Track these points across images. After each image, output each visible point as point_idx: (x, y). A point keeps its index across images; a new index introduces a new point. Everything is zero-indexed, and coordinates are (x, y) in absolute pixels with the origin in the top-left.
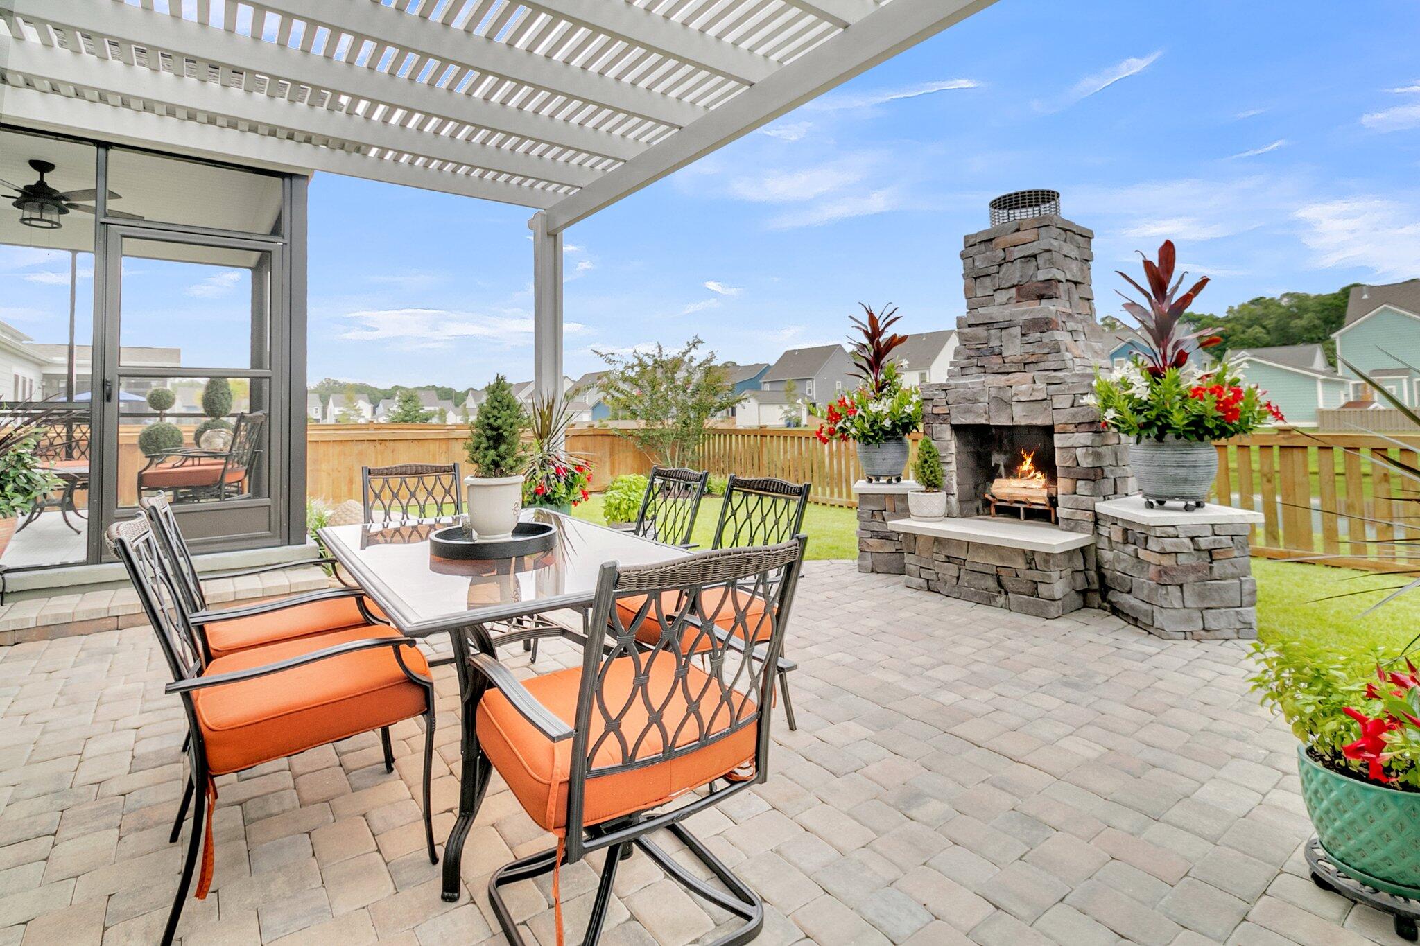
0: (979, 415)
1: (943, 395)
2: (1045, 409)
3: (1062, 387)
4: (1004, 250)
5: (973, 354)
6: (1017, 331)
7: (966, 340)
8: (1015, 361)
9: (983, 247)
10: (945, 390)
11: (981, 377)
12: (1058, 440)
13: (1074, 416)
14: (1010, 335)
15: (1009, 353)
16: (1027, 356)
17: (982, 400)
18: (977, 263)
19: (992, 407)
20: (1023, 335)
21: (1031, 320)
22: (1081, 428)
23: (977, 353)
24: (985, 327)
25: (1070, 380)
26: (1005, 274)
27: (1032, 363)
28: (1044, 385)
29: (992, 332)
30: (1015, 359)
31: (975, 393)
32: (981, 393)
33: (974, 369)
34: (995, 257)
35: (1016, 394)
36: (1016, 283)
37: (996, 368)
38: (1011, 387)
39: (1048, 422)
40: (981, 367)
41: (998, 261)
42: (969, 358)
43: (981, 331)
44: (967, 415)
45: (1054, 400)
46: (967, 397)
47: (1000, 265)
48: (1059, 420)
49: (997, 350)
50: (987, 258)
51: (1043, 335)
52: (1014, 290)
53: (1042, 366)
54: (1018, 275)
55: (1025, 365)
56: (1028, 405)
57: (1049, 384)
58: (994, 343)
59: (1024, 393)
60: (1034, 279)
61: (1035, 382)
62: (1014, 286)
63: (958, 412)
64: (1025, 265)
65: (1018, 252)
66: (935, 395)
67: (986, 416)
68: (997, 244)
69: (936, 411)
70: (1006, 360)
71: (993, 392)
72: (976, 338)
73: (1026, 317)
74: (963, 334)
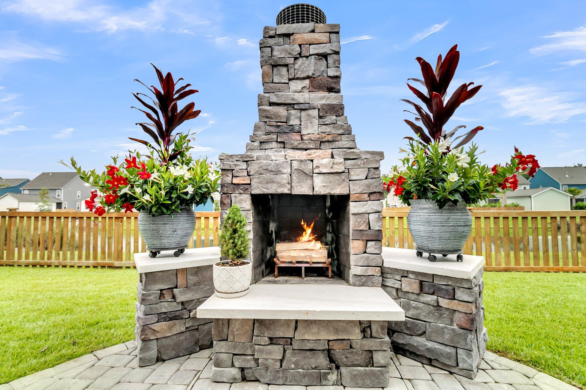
0: (282, 185)
1: (244, 166)
2: (344, 180)
3: (359, 162)
4: (300, 45)
5: (274, 131)
6: (315, 113)
7: (267, 117)
8: (313, 138)
9: (281, 40)
10: (247, 162)
11: (281, 151)
12: (353, 207)
13: (368, 186)
14: (309, 116)
15: (309, 131)
16: (324, 135)
17: (285, 171)
18: (275, 53)
19: (294, 178)
20: (320, 117)
21: (329, 105)
22: (373, 197)
23: (277, 130)
24: (286, 107)
25: (364, 157)
26: (300, 66)
27: (328, 141)
28: (343, 160)
29: (293, 112)
30: (313, 137)
31: (278, 164)
32: (285, 165)
33: (274, 144)
34: (292, 50)
35: (318, 167)
36: (310, 74)
37: (296, 143)
38: (312, 161)
39: (345, 192)
40: (280, 142)
41: (295, 53)
42: (268, 133)
43: (282, 111)
44: (269, 185)
45: (352, 173)
46: (270, 168)
47: (296, 59)
48: (355, 189)
49: (297, 128)
50: (286, 50)
51: (338, 118)
52: (307, 82)
53: (337, 144)
54: (313, 68)
55: (321, 143)
56: (327, 176)
57: (345, 159)
58: (294, 122)
59: (325, 166)
60: (325, 75)
61: (332, 157)
62: (308, 77)
63: (260, 183)
64: (317, 62)
65: (313, 50)
66: (236, 165)
67: (289, 186)
68: (294, 40)
69: (236, 181)
70: (305, 138)
71: (295, 164)
72: (277, 116)
73: (323, 102)
74: (265, 111)
